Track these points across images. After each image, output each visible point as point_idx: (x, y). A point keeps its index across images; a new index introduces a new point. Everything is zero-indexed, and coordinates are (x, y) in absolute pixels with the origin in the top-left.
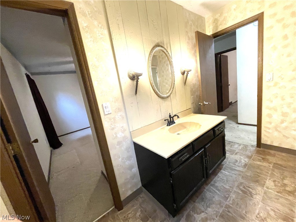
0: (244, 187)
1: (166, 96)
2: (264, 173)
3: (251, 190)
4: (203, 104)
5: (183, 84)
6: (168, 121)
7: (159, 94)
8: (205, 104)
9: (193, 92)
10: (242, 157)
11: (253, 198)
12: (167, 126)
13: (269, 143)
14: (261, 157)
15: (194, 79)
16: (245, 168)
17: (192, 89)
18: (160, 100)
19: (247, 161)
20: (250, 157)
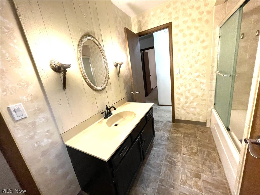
0: (170, 159)
1: (101, 88)
2: (180, 142)
3: (174, 159)
4: (135, 93)
5: (117, 76)
6: (105, 114)
7: (93, 87)
8: (137, 93)
9: (126, 83)
10: (165, 133)
11: (176, 166)
12: (105, 118)
13: (179, 118)
14: (176, 130)
15: (126, 71)
16: (168, 141)
17: (125, 80)
18: (95, 93)
19: (169, 135)
20: (169, 131)
